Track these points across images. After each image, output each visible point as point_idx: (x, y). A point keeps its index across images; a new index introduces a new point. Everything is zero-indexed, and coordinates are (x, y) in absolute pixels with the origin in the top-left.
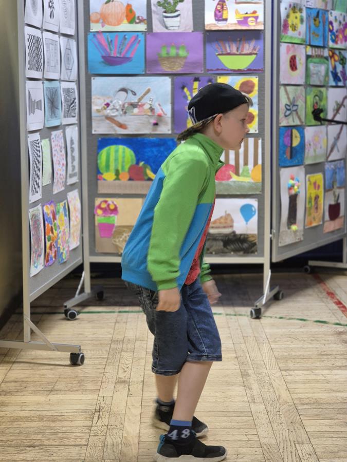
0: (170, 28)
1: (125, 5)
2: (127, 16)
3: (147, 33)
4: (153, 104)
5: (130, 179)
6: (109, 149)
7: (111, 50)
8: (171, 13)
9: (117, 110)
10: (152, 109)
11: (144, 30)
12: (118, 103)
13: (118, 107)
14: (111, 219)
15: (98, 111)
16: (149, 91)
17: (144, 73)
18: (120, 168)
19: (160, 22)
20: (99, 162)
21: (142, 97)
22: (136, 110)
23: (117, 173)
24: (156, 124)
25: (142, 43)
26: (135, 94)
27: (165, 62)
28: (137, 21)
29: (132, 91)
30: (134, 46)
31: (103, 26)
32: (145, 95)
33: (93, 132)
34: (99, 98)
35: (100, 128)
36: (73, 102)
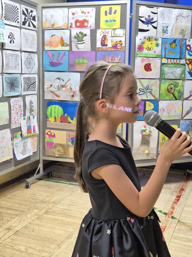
0: (80, 49)
1: (60, 37)
2: (61, 43)
3: (70, 51)
4: (71, 86)
5: (61, 122)
6: (52, 107)
7: (53, 59)
8: (80, 42)
9: (56, 88)
10: (71, 89)
11: (68, 50)
12: (56, 85)
13: (56, 87)
14: (52, 140)
15: (47, 88)
16: (69, 79)
17: (68, 71)
18: (56, 116)
19: (76, 46)
20: (47, 112)
21: (67, 83)
22: (64, 89)
23: (55, 118)
24: (73, 96)
25: (67, 56)
26: (64, 81)
27: (78, 66)
28: (65, 45)
29: (62, 79)
30: (64, 58)
31: (50, 48)
32: (68, 81)
33: (45, 98)
34: (48, 82)
35: (48, 96)
36: (33, 84)
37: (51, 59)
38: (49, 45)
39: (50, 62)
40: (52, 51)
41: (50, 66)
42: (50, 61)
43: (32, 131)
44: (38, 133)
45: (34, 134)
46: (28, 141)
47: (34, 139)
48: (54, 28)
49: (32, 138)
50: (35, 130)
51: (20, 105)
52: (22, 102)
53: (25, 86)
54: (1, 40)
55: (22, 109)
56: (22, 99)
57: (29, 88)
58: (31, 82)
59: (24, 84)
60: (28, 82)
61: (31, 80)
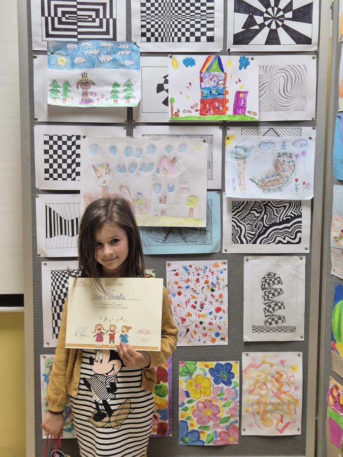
6: (342, 306)
14: (340, 420)
15: (336, 239)
20: (332, 321)
33: (332, 272)
34: (337, 220)
35: (338, 268)
36: (288, 221)
51: (212, 283)
52: (226, 273)
53: (238, 226)
54: (116, 101)
55: (221, 296)
56: (226, 266)
57: (264, 233)
58: (274, 215)
59: (233, 221)
60: (258, 217)
61: (274, 209)
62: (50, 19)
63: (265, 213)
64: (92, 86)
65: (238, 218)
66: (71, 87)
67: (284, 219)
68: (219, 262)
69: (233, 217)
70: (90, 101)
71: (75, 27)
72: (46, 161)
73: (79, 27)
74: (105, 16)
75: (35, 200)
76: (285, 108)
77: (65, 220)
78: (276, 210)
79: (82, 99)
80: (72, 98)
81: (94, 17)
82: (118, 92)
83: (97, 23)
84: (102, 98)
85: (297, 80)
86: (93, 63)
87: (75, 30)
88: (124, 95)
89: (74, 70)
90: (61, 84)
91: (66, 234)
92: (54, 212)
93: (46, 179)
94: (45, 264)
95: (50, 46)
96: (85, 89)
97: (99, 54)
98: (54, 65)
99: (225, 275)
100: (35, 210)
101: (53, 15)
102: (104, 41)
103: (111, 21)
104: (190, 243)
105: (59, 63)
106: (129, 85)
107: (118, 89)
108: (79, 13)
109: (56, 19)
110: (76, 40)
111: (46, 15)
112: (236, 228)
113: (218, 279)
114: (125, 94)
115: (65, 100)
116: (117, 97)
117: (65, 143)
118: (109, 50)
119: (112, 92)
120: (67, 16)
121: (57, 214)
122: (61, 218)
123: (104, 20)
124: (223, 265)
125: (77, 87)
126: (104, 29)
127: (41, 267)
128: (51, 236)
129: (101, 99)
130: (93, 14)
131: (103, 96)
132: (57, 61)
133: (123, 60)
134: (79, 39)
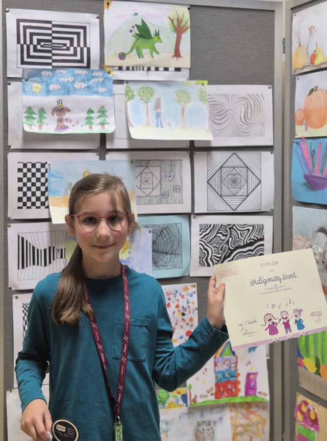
12: (318, 249)
14: (311, 435)
18: (320, 358)
23: (317, 363)
36: (251, 244)
37: (307, 165)
38: (305, 122)
39: (305, 176)
40: (310, 141)
41: (306, 187)
42: (307, 173)
43: (239, 390)
44: (268, 398)
45: (249, 399)
46: (221, 419)
47: (252, 416)
48: (316, 66)
49: (244, 411)
50: (254, 389)
51: (183, 307)
52: (195, 296)
53: (205, 249)
54: (91, 128)
55: (191, 319)
56: (195, 289)
57: (229, 256)
58: (239, 238)
59: (200, 244)
60: (224, 240)
61: (239, 232)
62: (25, 46)
63: (230, 236)
64: (67, 113)
65: (205, 241)
66: (46, 113)
67: (248, 242)
68: (189, 285)
69: (200, 240)
70: (66, 127)
71: (50, 55)
72: (20, 189)
73: (54, 55)
74: (79, 45)
75: (7, 230)
76: (246, 134)
77: (38, 250)
78: (241, 233)
79: (58, 126)
80: (48, 125)
81: (68, 45)
82: (92, 118)
83: (71, 51)
84: (77, 124)
85: (256, 108)
86: (67, 90)
87: (50, 58)
88: (98, 122)
89: (49, 97)
90: (36, 111)
91: (38, 264)
92: (27, 241)
93: (19, 208)
94: (17, 297)
95: (25, 73)
96: (60, 116)
97: (74, 82)
98: (29, 92)
99: (195, 299)
100: (7, 240)
101: (28, 42)
102: (79, 69)
103: (85, 50)
104: (161, 267)
105: (34, 90)
106: (102, 112)
107: (92, 115)
108: (54, 41)
109: (31, 47)
110: (50, 67)
111: (22, 42)
112: (204, 251)
113: (188, 302)
114: (99, 120)
115: (40, 127)
116: (92, 124)
117: (38, 170)
118: (83, 77)
119: (87, 118)
120: (42, 44)
121: (30, 244)
122: (34, 248)
123: (79, 49)
124: (192, 288)
125: (53, 114)
126: (78, 58)
127: (12, 301)
128: (23, 267)
129: (76, 126)
130: (68, 42)
131: (78, 123)
132: (31, 88)
133: (97, 87)
134: (53, 67)
